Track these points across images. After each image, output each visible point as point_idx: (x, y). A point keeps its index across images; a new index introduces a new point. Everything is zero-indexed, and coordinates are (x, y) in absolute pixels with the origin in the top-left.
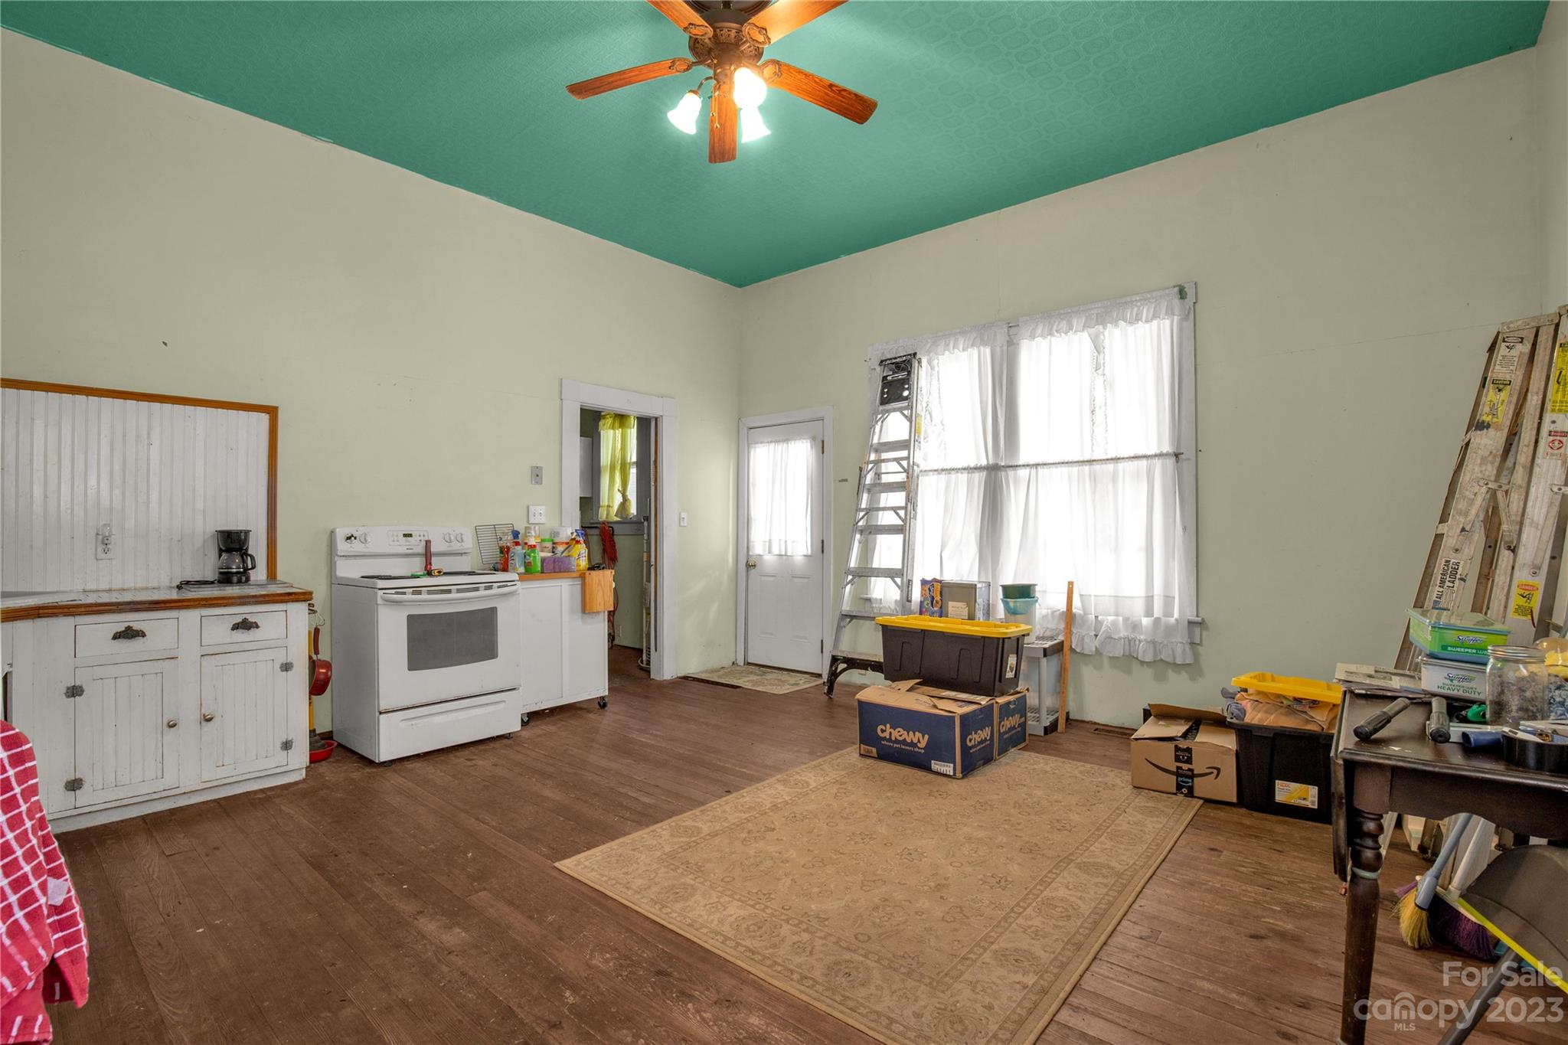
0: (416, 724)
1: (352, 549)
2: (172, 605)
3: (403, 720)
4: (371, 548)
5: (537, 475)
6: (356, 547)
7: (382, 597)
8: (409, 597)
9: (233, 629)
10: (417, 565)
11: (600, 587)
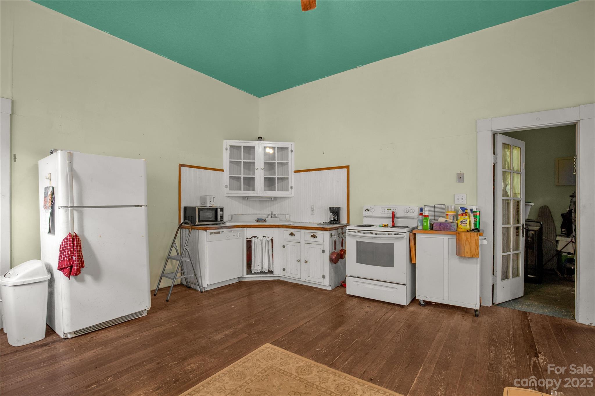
0: (359, 284)
1: (367, 214)
2: (298, 228)
3: (354, 281)
4: (374, 215)
5: (461, 178)
6: (369, 214)
7: (347, 233)
8: (357, 234)
9: (311, 237)
10: (389, 222)
11: (467, 242)
